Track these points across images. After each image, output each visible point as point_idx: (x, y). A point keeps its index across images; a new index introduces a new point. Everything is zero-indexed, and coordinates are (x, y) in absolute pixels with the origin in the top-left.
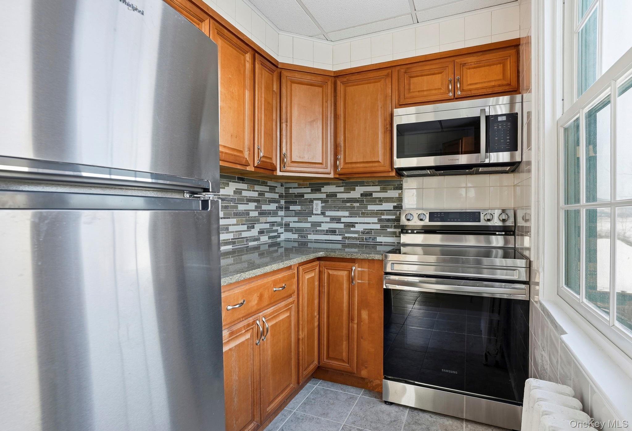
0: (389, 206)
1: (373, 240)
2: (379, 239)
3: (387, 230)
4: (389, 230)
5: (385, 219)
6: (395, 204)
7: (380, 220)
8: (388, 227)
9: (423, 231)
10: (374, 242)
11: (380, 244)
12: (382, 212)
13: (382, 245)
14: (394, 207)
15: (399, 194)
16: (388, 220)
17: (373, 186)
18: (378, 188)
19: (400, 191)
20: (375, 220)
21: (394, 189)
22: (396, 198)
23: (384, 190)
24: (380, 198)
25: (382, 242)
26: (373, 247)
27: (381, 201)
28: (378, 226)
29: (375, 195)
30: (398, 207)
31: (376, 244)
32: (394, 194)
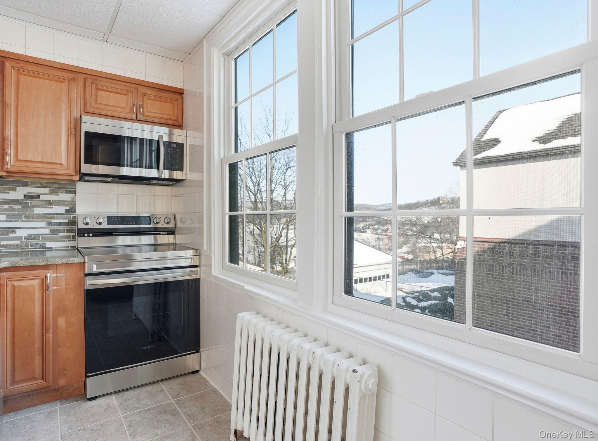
0: (62, 210)
1: (41, 246)
2: (48, 245)
3: (58, 234)
4: (60, 234)
5: (56, 223)
6: (68, 208)
7: (49, 224)
8: (60, 231)
9: (101, 234)
10: (42, 248)
11: (51, 249)
12: (52, 216)
13: (52, 250)
14: (67, 211)
15: (72, 198)
16: (60, 224)
17: (40, 187)
18: (47, 190)
19: (73, 195)
20: (44, 224)
21: (66, 193)
22: (69, 201)
23: (54, 192)
24: (50, 201)
25: (52, 248)
26: (41, 254)
27: (50, 204)
28: (47, 231)
29: (42, 197)
30: (71, 211)
31: (45, 250)
32: (67, 197)
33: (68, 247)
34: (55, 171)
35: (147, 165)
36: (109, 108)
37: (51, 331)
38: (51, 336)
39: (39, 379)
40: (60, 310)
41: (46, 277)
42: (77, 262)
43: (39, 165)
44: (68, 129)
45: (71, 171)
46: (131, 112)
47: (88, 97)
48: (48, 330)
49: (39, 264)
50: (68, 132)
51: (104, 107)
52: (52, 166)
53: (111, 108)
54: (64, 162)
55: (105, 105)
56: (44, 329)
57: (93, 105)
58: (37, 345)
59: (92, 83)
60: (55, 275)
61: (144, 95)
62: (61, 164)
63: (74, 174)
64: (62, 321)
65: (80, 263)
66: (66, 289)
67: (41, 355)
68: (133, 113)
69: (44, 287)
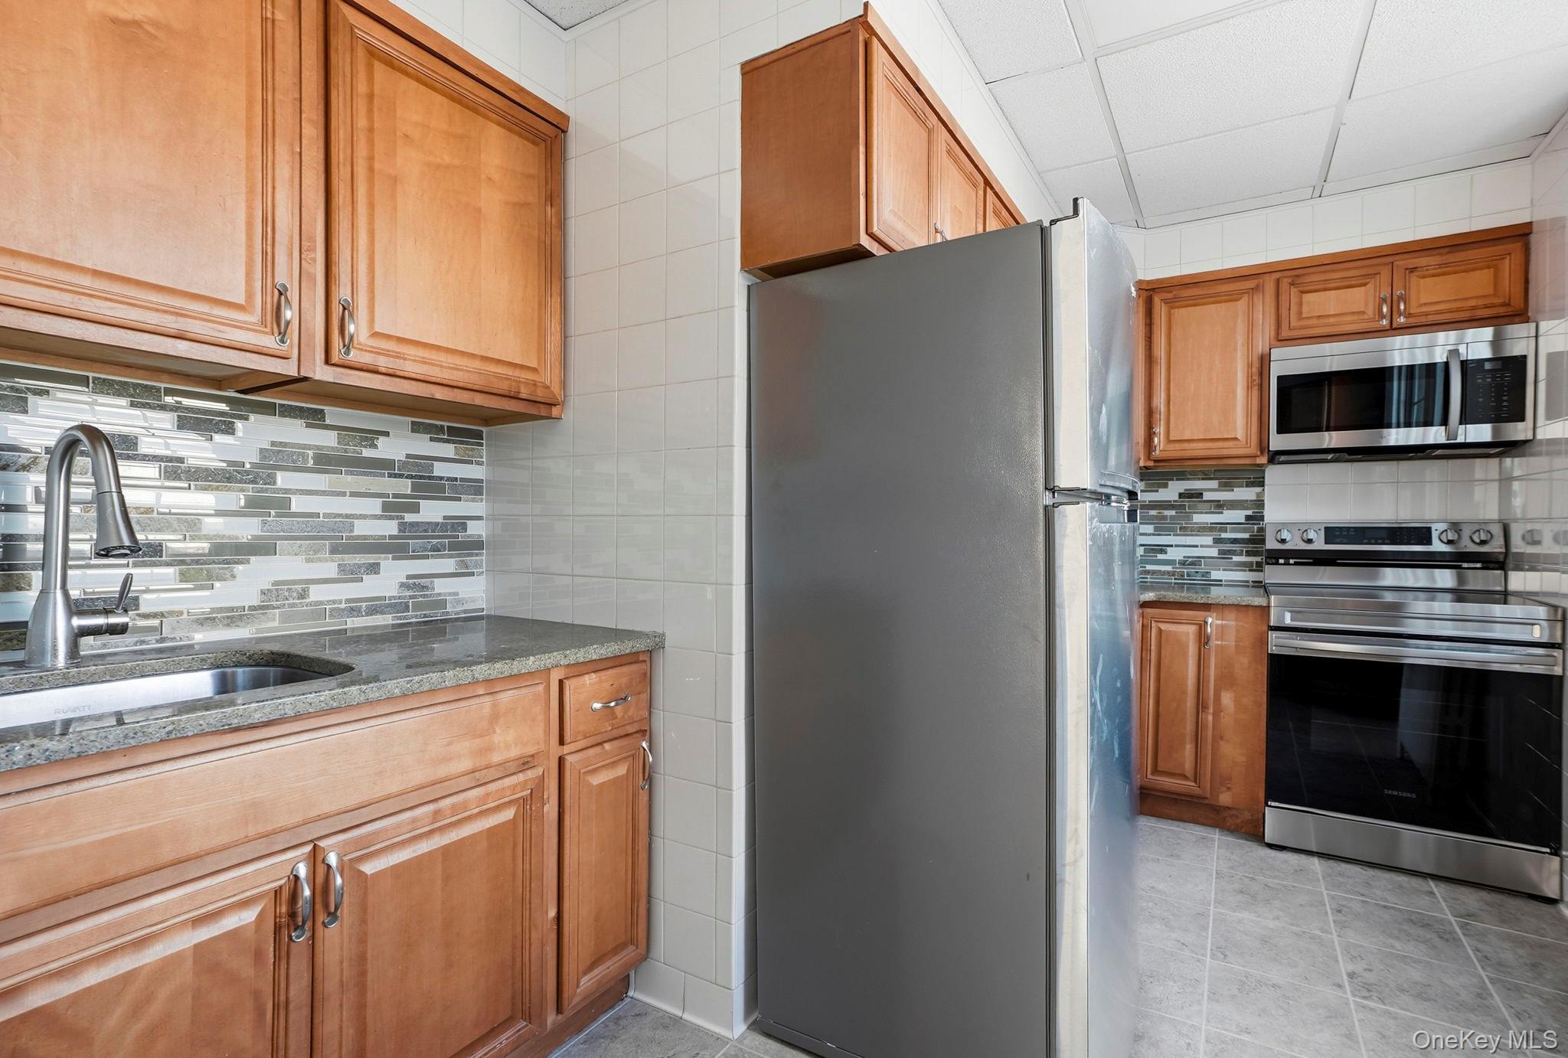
0: (1239, 516)
1: (1203, 576)
2: (1215, 575)
3: (1232, 558)
4: (1236, 559)
5: (1229, 539)
6: (1249, 512)
7: (1218, 541)
8: (1234, 553)
9: (1312, 561)
10: (1205, 580)
11: (1218, 583)
12: (1222, 527)
13: (1221, 585)
14: (1248, 518)
15: (1258, 494)
16: (1235, 541)
17: (1203, 479)
18: (1214, 484)
19: (1259, 490)
20: (1208, 540)
21: (1247, 486)
22: (1251, 501)
23: (1226, 486)
24: (1219, 501)
25: (1221, 581)
26: (1203, 589)
27: (1219, 506)
28: (1214, 552)
29: (1207, 496)
30: (1256, 518)
31: (1209, 584)
32: (1248, 494)
33: (1247, 582)
34: (1225, 452)
35: (1402, 420)
36: (1326, 321)
37: (1211, 710)
38: (1210, 718)
39: (1190, 781)
40: (1227, 679)
41: (1206, 623)
42: (1256, 604)
43: (1201, 445)
44: (1248, 377)
45: (1253, 449)
46: (1377, 317)
47: (1284, 312)
48: (1205, 707)
49: (1195, 601)
50: (1248, 382)
51: (1315, 322)
52: (1220, 444)
53: (1332, 320)
54: (1240, 434)
55: (1319, 317)
56: (1201, 705)
57: (1294, 323)
58: (1189, 727)
59: (1292, 284)
60: (1219, 622)
61: (1411, 272)
62: (1236, 439)
63: (1259, 453)
64: (1227, 699)
65: (1261, 607)
66: (1236, 646)
67: (1194, 744)
68: (1382, 316)
69: (1203, 639)
